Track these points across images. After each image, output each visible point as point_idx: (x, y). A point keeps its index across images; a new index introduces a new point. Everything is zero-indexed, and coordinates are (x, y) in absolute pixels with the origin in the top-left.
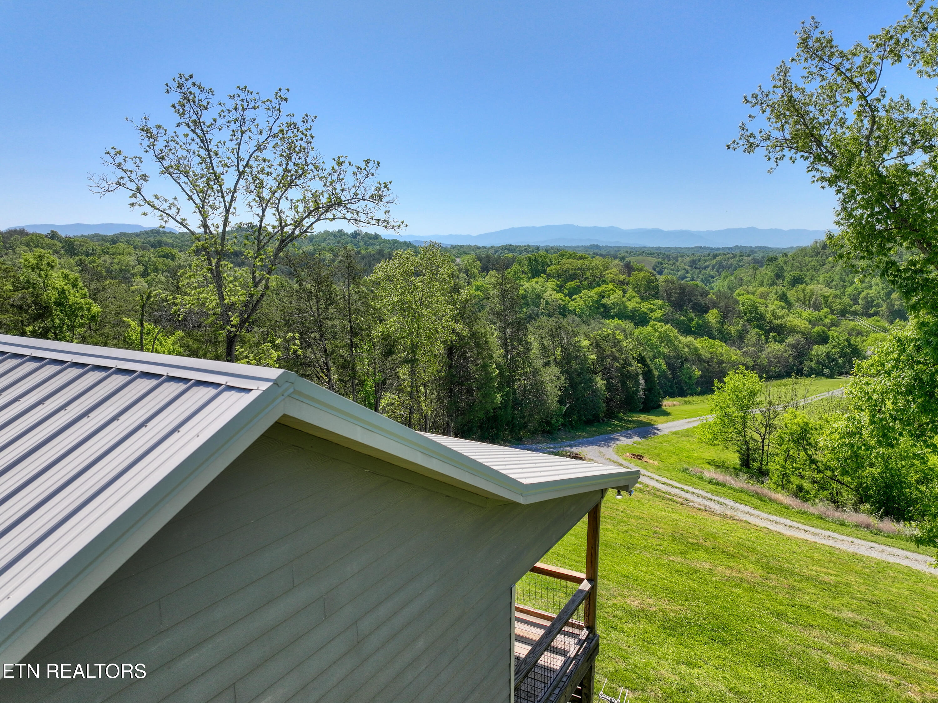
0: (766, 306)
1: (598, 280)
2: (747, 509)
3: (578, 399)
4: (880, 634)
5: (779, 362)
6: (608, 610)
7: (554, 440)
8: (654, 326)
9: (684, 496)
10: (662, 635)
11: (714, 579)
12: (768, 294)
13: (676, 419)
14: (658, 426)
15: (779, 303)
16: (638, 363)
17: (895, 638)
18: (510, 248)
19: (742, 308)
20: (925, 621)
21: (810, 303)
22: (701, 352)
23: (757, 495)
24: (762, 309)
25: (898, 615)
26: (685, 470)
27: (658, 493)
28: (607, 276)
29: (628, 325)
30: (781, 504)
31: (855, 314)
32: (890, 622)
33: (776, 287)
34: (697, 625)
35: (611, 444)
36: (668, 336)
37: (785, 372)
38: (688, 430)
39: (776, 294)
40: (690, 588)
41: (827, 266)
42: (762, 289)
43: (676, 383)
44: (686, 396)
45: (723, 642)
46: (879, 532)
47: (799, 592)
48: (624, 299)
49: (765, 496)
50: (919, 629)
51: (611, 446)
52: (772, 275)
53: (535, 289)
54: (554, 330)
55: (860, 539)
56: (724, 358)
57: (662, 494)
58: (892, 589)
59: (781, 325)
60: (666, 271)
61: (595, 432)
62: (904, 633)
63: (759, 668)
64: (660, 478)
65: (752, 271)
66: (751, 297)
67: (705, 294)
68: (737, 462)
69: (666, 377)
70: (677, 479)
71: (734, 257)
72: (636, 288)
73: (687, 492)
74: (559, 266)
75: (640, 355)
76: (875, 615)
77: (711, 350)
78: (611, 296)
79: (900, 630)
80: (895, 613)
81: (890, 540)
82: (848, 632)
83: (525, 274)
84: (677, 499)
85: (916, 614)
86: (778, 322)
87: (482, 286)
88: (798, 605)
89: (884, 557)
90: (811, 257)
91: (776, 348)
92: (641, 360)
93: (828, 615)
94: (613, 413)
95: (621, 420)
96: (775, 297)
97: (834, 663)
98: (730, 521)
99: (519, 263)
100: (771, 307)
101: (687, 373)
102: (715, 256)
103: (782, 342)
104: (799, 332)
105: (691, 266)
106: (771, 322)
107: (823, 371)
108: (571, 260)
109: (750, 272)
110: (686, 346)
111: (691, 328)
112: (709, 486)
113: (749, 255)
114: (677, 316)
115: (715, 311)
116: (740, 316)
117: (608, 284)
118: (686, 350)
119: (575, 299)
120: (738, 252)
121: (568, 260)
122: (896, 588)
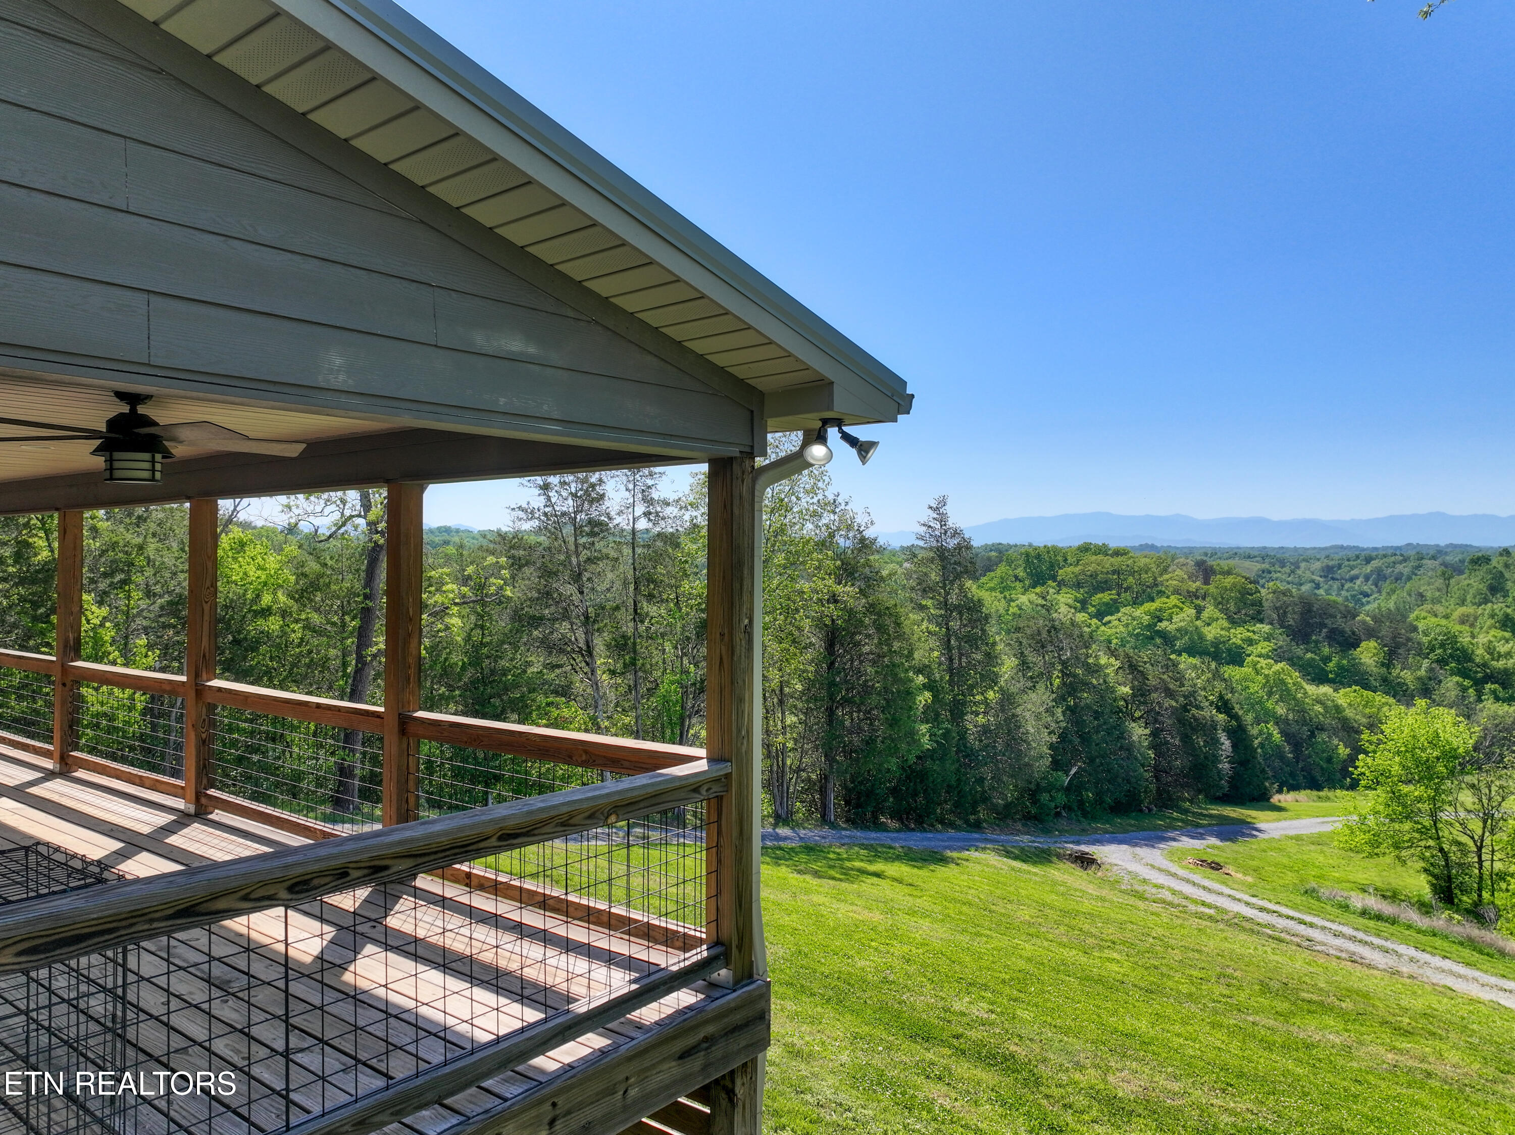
0: (1473, 637)
1: (1150, 591)
2: (1447, 964)
3: (1093, 760)
6: (1056, 1092)
7: (1046, 830)
8: (1255, 664)
9: (1304, 933)
11: (1355, 1064)
12: (1476, 618)
13: (1298, 817)
14: (1258, 826)
15: (1500, 634)
16: (1219, 712)
19: (1425, 640)
22: (1349, 713)
23: (1471, 943)
24: (1465, 640)
26: (1310, 893)
27: (1248, 925)
28: (1166, 584)
33: (1490, 605)
35: (1160, 846)
36: (1283, 682)
38: (1320, 835)
39: (1492, 616)
40: (1286, 1073)
42: (1463, 610)
43: (1302, 770)
44: (1321, 789)
48: (1198, 623)
51: (1159, 848)
52: (1482, 586)
53: (1037, 605)
57: (1256, 928)
59: (1507, 669)
61: (1131, 825)
64: (1254, 900)
66: (1444, 622)
67: (1351, 615)
68: (1426, 892)
69: (1282, 757)
70: (1291, 904)
71: (1405, 560)
72: (1220, 604)
73: (1311, 925)
74: (1080, 567)
75: (1221, 697)
77: (1367, 711)
78: (1174, 617)
83: (1020, 581)
84: (1288, 937)
86: (1501, 664)
91: (1500, 711)
92: (1224, 707)
94: (1171, 800)
95: (1186, 811)
96: (1490, 622)
98: (1407, 981)
99: (1010, 562)
100: (1484, 639)
101: (1323, 751)
102: (1368, 560)
105: (1325, 577)
106: (1485, 665)
108: (1100, 557)
109: (1440, 582)
110: (1319, 701)
111: (1327, 673)
112: (1361, 920)
113: (1434, 558)
114: (1299, 651)
115: (1372, 644)
116: (1421, 653)
117: (1168, 597)
118: (1319, 708)
119: (1110, 622)
120: (1412, 553)
121: (1094, 557)
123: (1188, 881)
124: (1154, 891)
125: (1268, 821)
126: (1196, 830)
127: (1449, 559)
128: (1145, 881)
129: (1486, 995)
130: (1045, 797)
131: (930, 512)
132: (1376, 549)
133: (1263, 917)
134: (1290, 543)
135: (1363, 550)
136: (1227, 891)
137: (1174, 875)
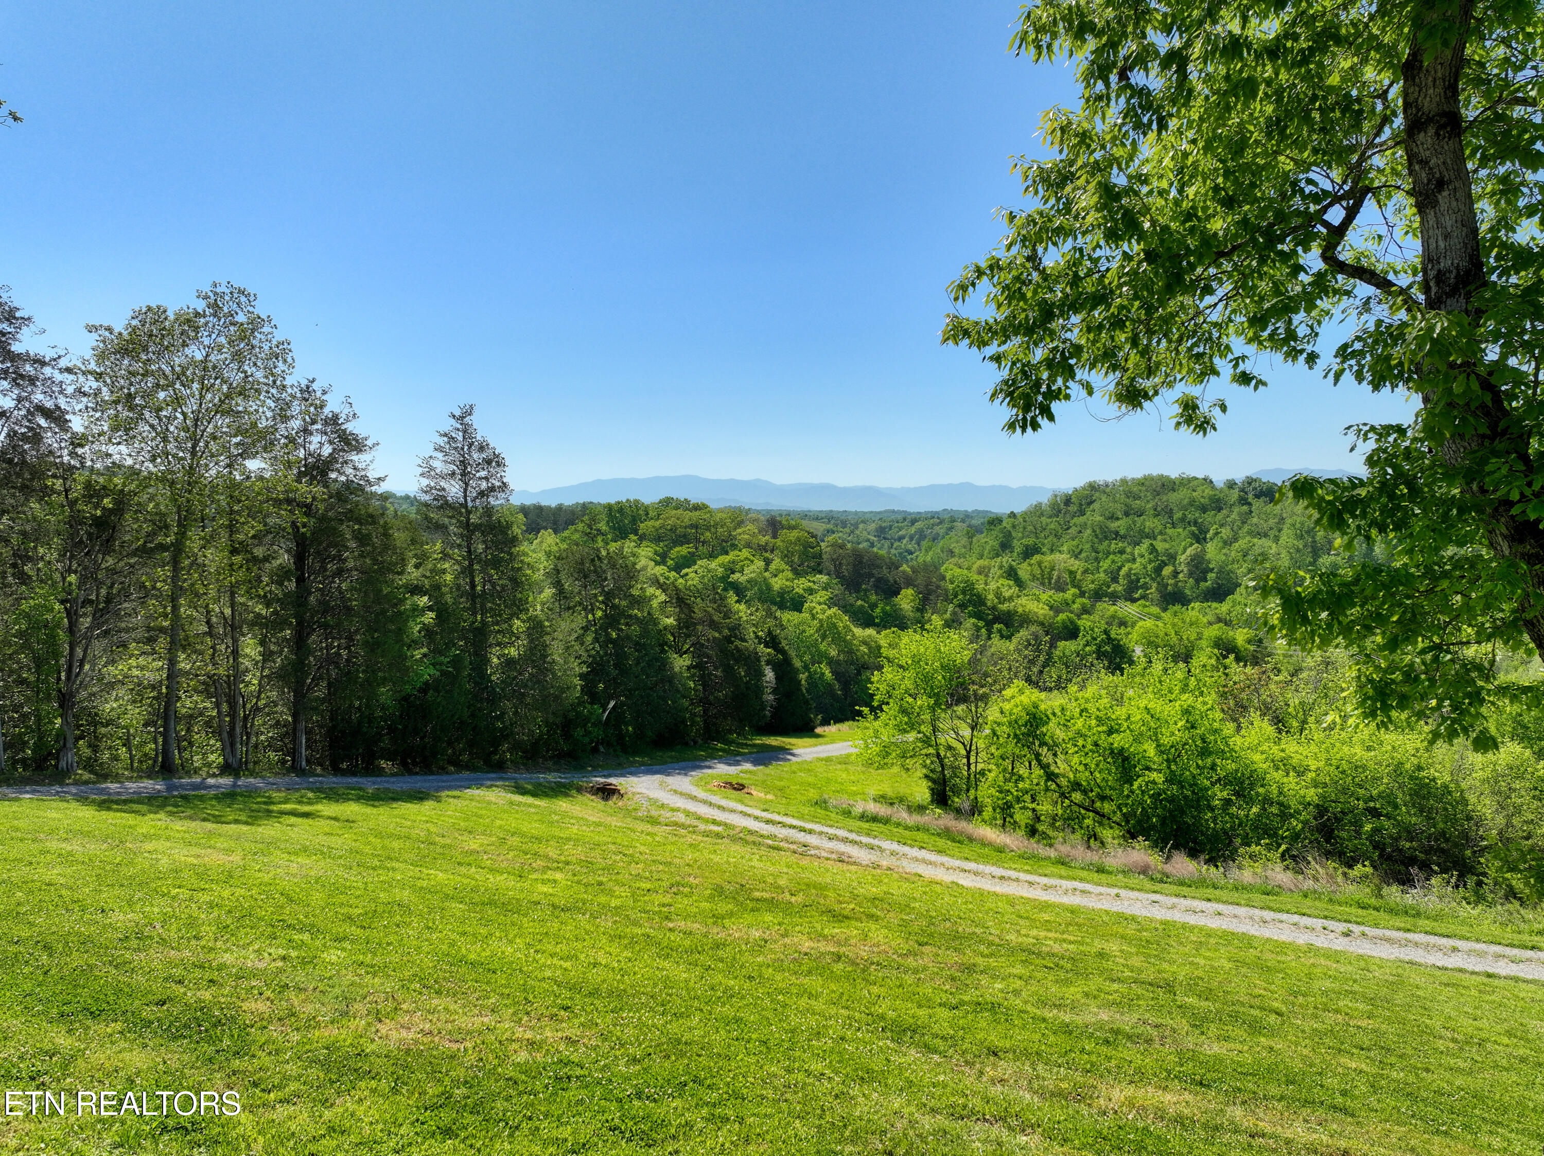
0: (986, 584)
1: (725, 545)
2: (923, 854)
3: (633, 693)
4: (1179, 1053)
7: (580, 768)
8: (812, 610)
9: (801, 840)
12: (989, 569)
14: (795, 751)
15: (1006, 582)
16: (767, 646)
17: (1218, 1060)
19: (951, 587)
21: (1050, 583)
23: (947, 834)
24: (980, 587)
26: (821, 803)
27: (751, 838)
28: (739, 537)
31: (1114, 598)
33: (1000, 559)
35: (693, 773)
36: (835, 626)
39: (1001, 567)
41: (1073, 531)
42: (980, 562)
46: (1165, 878)
48: (767, 574)
49: (961, 833)
50: (1272, 1033)
51: (691, 776)
52: (996, 544)
55: (1133, 889)
57: (759, 840)
58: (1196, 960)
59: (1009, 612)
61: (672, 758)
62: (1239, 1047)
64: (763, 814)
65: (966, 539)
66: (966, 572)
67: (894, 566)
68: (923, 796)
69: (831, 693)
70: (797, 814)
71: (941, 523)
72: (786, 557)
73: (810, 832)
74: (660, 521)
75: (770, 633)
76: (1164, 1011)
78: (746, 569)
79: (1227, 1039)
80: (1204, 1004)
81: (1185, 888)
82: (1094, 1058)
84: (786, 845)
85: (1257, 1002)
86: (1004, 607)
89: (1176, 915)
90: (1050, 517)
91: (1003, 647)
92: (773, 644)
95: (730, 743)
96: (999, 572)
100: (994, 586)
102: (913, 522)
103: (1011, 637)
104: (1036, 622)
105: (879, 537)
106: (994, 608)
108: (680, 512)
109: (964, 541)
110: (865, 643)
111: (874, 618)
112: (859, 823)
113: (963, 521)
114: (851, 599)
115: (910, 591)
116: (948, 600)
117: (740, 550)
118: (864, 649)
119: (687, 574)
120: (946, 516)
121: (675, 512)
122: (1205, 958)
123: (705, 802)
124: (669, 814)
125: (804, 747)
126: (732, 758)
127: (974, 522)
128: (663, 806)
129: (947, 877)
130: (579, 732)
131: (453, 422)
132: (919, 513)
133: (768, 829)
135: (910, 514)
136: (740, 807)
137: (694, 798)
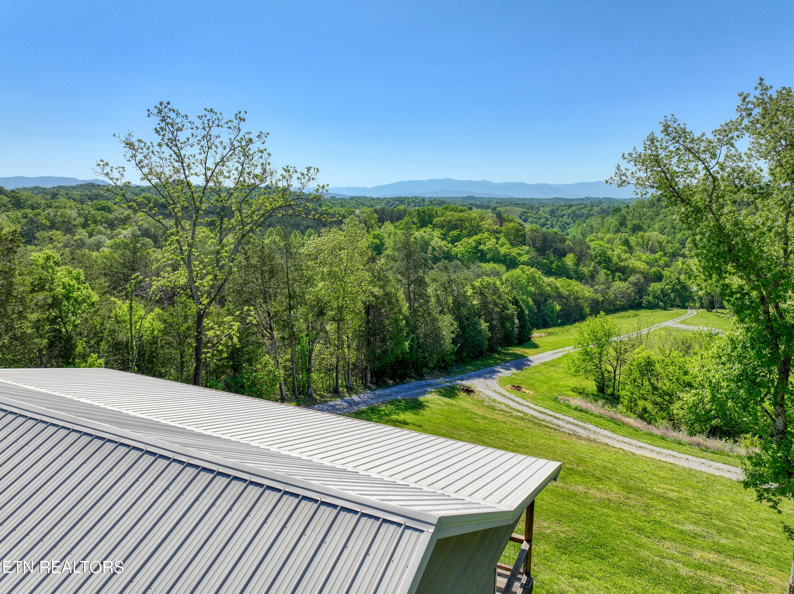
0: (613, 251)
1: (476, 230)
2: (606, 432)
3: (467, 339)
5: (623, 297)
7: (449, 374)
8: (522, 268)
9: (556, 423)
10: (558, 554)
11: (589, 501)
12: (614, 240)
13: (544, 351)
14: (531, 358)
15: (623, 248)
16: (513, 305)
17: (724, 545)
18: (401, 200)
19: (593, 253)
20: (745, 529)
21: (647, 247)
22: (561, 290)
23: (612, 420)
24: (609, 253)
25: (726, 525)
26: (555, 399)
27: (536, 421)
28: (483, 226)
29: (500, 268)
30: (632, 427)
31: (683, 256)
32: (720, 531)
33: (620, 233)
34: (582, 544)
35: (494, 377)
36: (534, 277)
37: (629, 305)
38: (554, 361)
39: (620, 240)
41: (661, 216)
42: (609, 236)
43: (541, 316)
44: (549, 327)
45: (602, 557)
46: (706, 449)
47: (652, 509)
48: (497, 246)
49: (619, 421)
51: (494, 379)
52: (617, 223)
53: (424, 237)
54: (446, 283)
55: (693, 456)
56: (580, 294)
57: (539, 422)
58: (719, 501)
59: (625, 266)
60: (530, 219)
61: (481, 365)
63: (630, 578)
64: (536, 407)
65: (600, 219)
66: (600, 242)
67: (563, 240)
68: (595, 389)
69: (533, 312)
70: (549, 407)
71: (585, 207)
72: (507, 236)
73: (559, 419)
74: (443, 218)
75: (514, 298)
76: (709, 526)
77: (569, 288)
78: (487, 243)
79: (727, 538)
80: (722, 524)
81: (715, 455)
82: (690, 542)
83: (415, 224)
84: (551, 426)
85: (738, 523)
86: (622, 264)
87: (379, 234)
88: (652, 521)
89: (711, 471)
90: (648, 208)
91: (621, 286)
92: (515, 302)
93: (675, 528)
94: (494, 347)
95: (500, 353)
96: (619, 242)
97: (683, 571)
98: (594, 445)
99: (410, 214)
100: (617, 251)
101: (550, 308)
102: (570, 206)
103: (625, 280)
104: (639, 272)
105: (551, 215)
106: (617, 264)
107: (658, 304)
108: (453, 213)
110: (549, 285)
111: (552, 270)
112: (575, 413)
113: (598, 205)
114: (541, 260)
115: (572, 255)
116: (591, 259)
117: (484, 233)
118: (549, 288)
119: (457, 245)
120: (588, 203)
121: (450, 213)
122: (723, 500)
123: (511, 399)
124: (498, 405)
125: (533, 355)
126: (506, 365)
127: (604, 206)
128: (494, 400)
129: (619, 445)
133: (541, 416)
134: (535, 196)
136: (524, 402)
137: (505, 396)
